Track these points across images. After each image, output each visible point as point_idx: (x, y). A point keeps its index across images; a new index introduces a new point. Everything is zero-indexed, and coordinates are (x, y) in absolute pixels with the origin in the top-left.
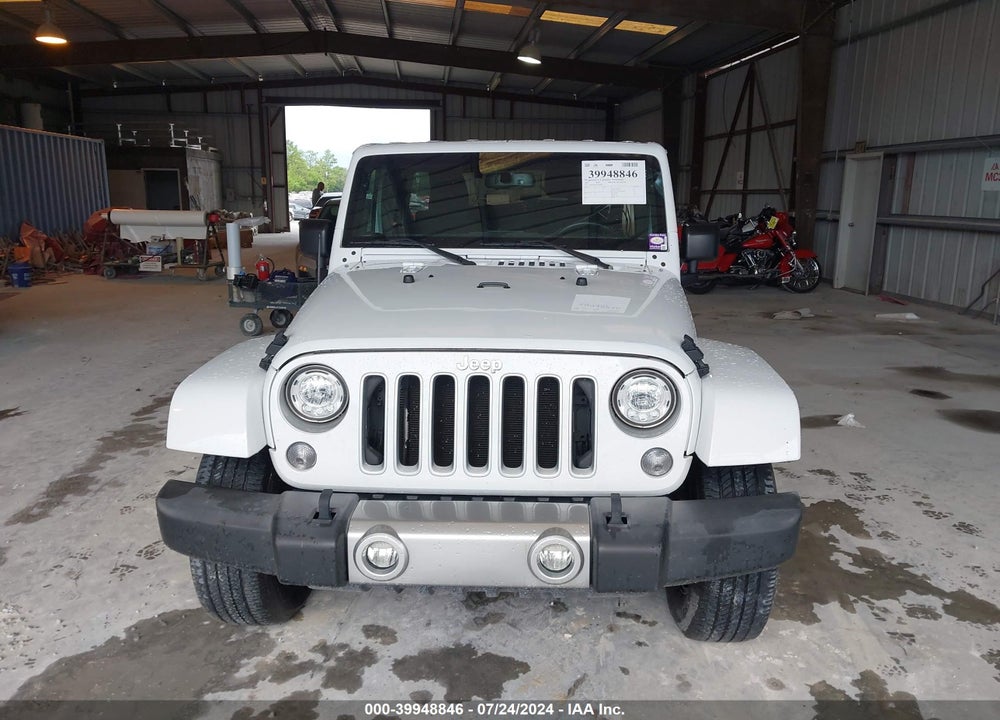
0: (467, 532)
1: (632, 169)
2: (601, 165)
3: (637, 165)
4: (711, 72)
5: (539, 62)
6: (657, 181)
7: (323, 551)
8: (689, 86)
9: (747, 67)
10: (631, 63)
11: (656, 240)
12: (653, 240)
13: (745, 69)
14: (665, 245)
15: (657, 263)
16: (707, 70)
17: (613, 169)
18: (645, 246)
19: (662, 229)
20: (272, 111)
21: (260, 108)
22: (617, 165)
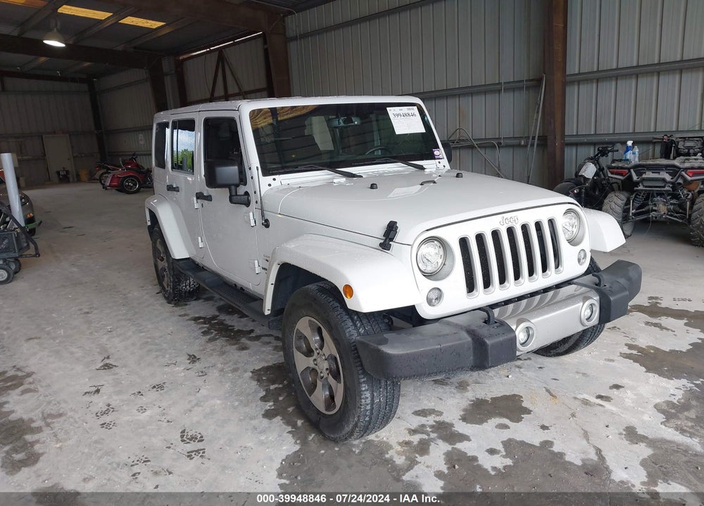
0: (556, 310)
1: (412, 112)
2: (397, 110)
3: (414, 109)
4: (185, 56)
5: (63, 45)
6: (425, 118)
7: (509, 340)
8: (167, 65)
9: (217, 52)
10: (120, 48)
13: (215, 56)
14: (441, 155)
15: (441, 166)
16: (183, 54)
18: (433, 157)
22: (405, 109)
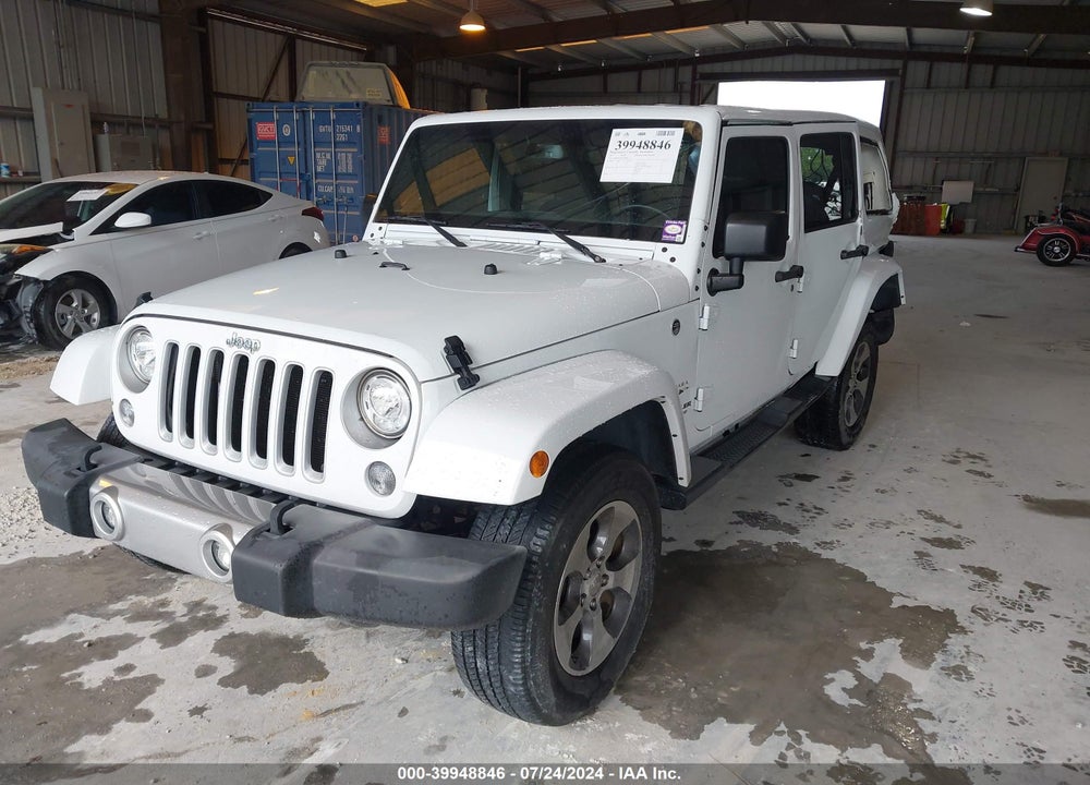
1: (665, 139)
2: (633, 134)
3: (673, 134)
5: (989, 13)
6: (693, 155)
11: (672, 228)
12: (668, 229)
14: (682, 236)
15: (664, 258)
17: (644, 139)
18: (656, 235)
19: (683, 215)
20: (706, 89)
21: (693, 86)
22: (651, 134)
